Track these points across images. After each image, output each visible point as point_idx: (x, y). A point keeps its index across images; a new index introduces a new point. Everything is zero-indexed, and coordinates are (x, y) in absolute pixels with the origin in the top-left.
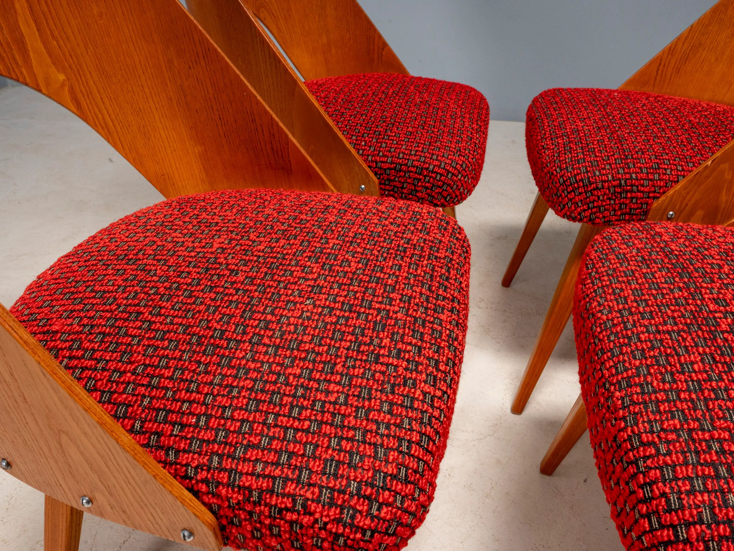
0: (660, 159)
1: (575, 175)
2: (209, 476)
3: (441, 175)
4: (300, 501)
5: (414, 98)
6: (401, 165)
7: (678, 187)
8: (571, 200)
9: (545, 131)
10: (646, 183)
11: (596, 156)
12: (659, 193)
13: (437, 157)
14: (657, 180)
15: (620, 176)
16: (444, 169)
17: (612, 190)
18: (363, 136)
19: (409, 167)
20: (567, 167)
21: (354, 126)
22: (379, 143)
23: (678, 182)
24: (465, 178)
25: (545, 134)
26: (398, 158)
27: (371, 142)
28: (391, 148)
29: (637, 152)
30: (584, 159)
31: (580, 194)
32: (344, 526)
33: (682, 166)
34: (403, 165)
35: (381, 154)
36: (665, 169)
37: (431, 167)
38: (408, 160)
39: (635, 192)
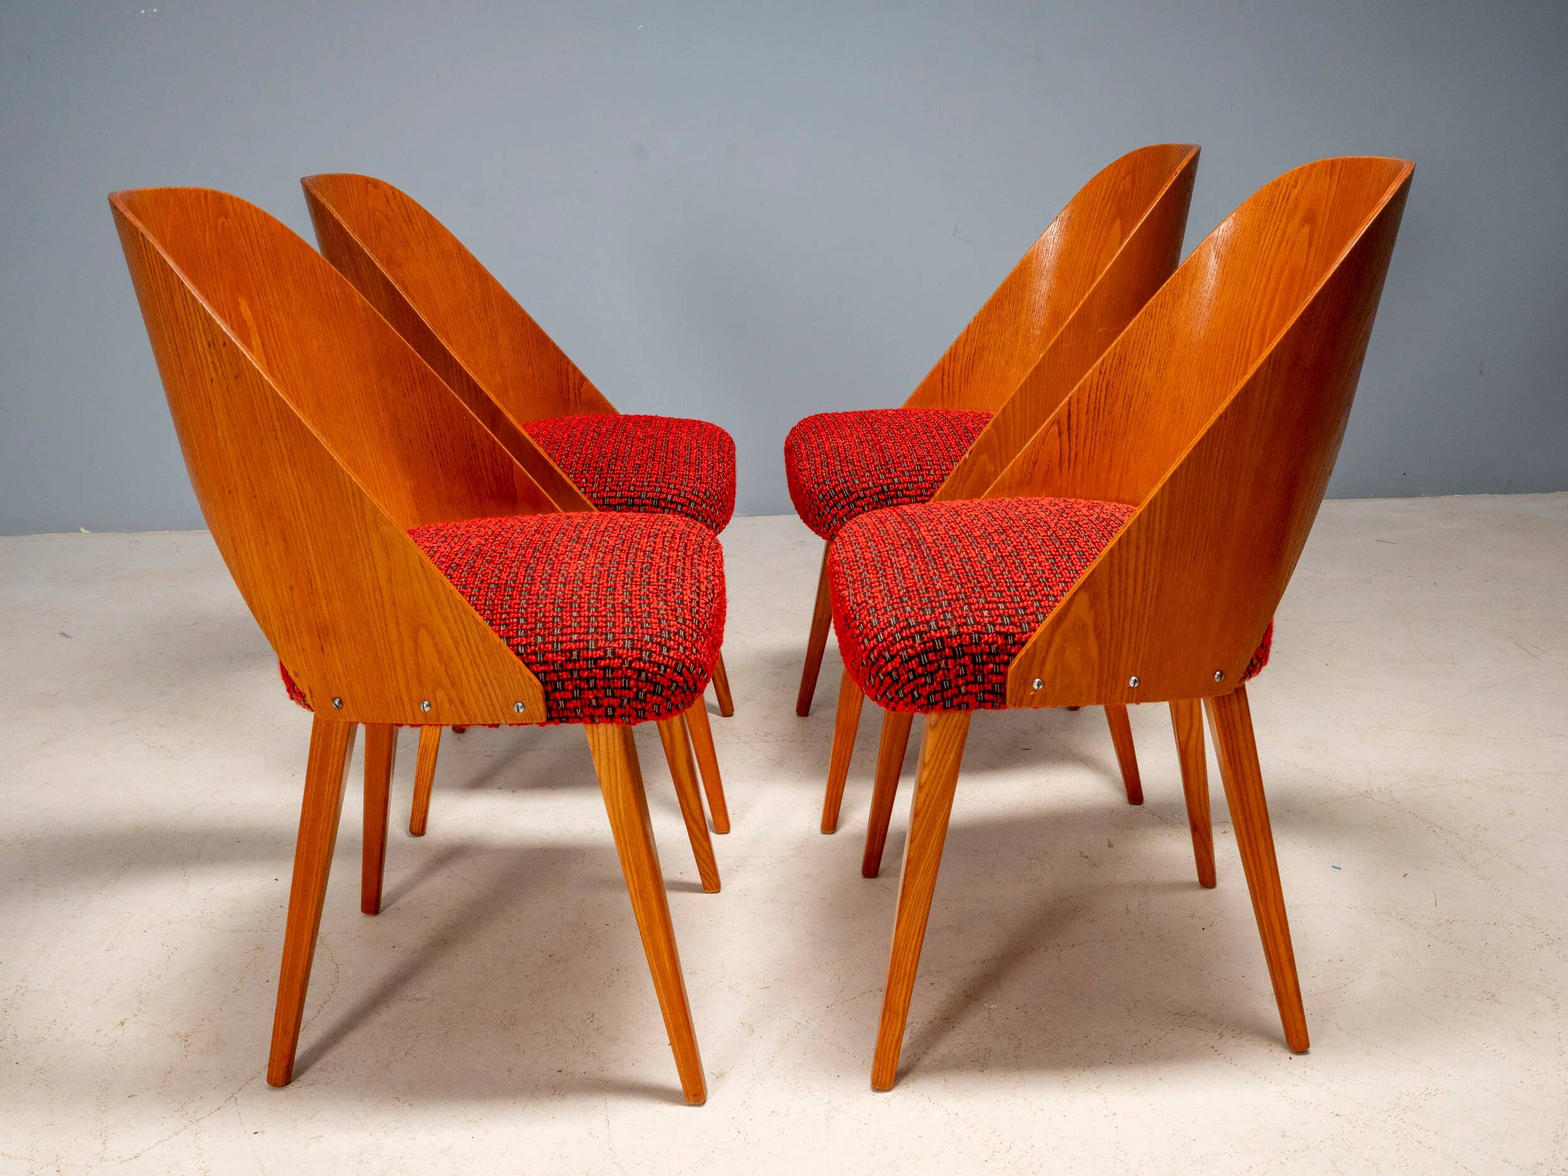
0: (923, 461)
1: (834, 488)
2: (537, 649)
3: (683, 505)
4: (609, 651)
5: (636, 434)
6: (633, 498)
7: (943, 486)
8: (835, 516)
9: (802, 454)
10: (910, 486)
11: (855, 466)
12: (927, 496)
13: (675, 485)
14: (921, 482)
15: (881, 481)
16: (685, 497)
17: (876, 498)
18: (582, 473)
19: (643, 499)
20: (824, 482)
21: (568, 464)
22: (603, 478)
23: (943, 481)
24: (711, 508)
25: (802, 456)
26: (629, 491)
27: (593, 478)
28: (619, 482)
29: (898, 458)
30: (842, 470)
31: (843, 507)
32: (645, 663)
33: (946, 465)
34: (637, 498)
35: (607, 489)
36: (928, 470)
37: (669, 497)
38: (641, 491)
39: (900, 498)
